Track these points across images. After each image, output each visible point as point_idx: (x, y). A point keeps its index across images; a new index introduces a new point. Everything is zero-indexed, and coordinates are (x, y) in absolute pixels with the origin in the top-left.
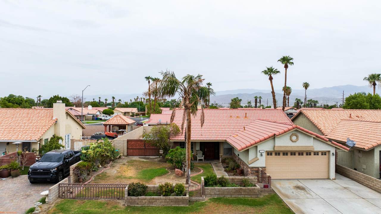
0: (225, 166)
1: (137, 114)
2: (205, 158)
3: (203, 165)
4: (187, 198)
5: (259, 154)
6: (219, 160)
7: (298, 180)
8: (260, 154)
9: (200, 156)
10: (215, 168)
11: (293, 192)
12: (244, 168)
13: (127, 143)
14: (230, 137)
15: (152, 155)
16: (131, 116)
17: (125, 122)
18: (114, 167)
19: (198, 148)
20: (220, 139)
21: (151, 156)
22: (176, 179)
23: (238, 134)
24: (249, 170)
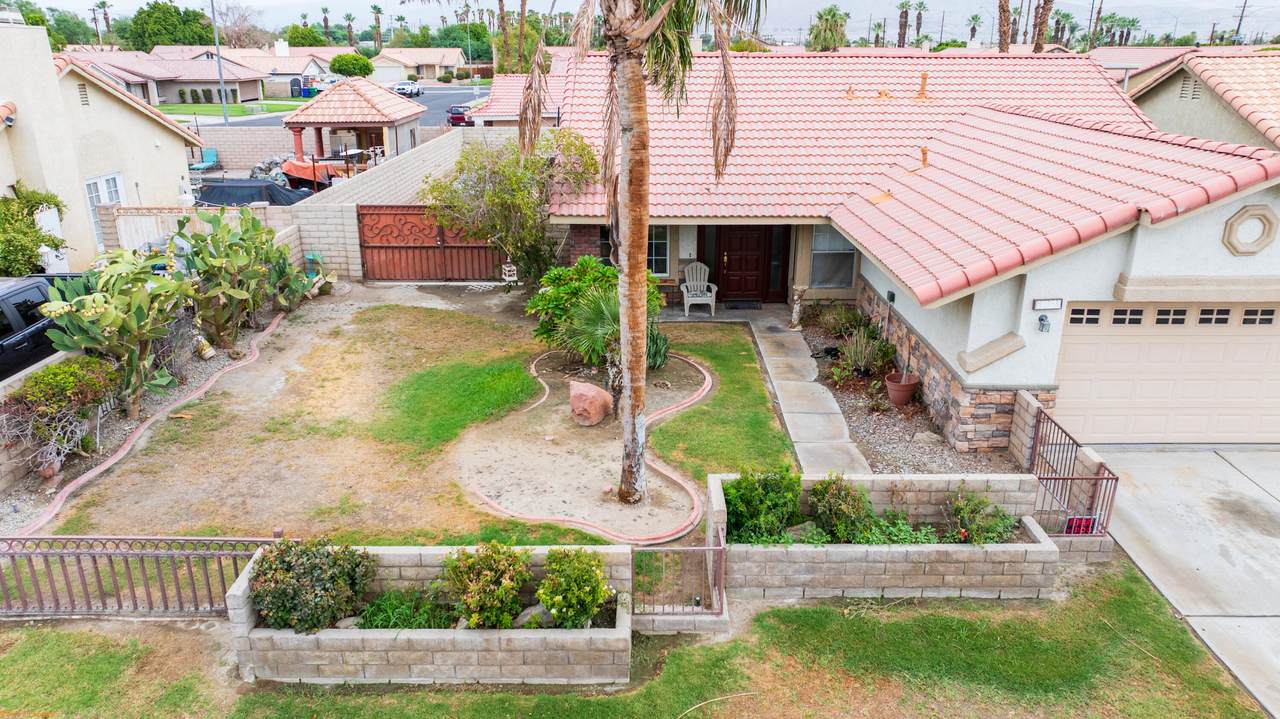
0: (823, 343)
1: (461, 72)
2: (719, 298)
3: (710, 337)
4: (621, 646)
5: (1028, 318)
6: (791, 310)
7: (1216, 448)
8: (1036, 316)
9: (698, 289)
10: (772, 361)
11: (1224, 553)
12: (923, 373)
13: (360, 221)
14: (852, 202)
15: (477, 277)
16: (439, 80)
17: (375, 112)
18: (280, 350)
19: (688, 249)
20: (801, 211)
21: (475, 280)
22: (574, 444)
23: (896, 189)
24: (965, 400)
